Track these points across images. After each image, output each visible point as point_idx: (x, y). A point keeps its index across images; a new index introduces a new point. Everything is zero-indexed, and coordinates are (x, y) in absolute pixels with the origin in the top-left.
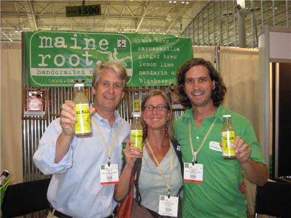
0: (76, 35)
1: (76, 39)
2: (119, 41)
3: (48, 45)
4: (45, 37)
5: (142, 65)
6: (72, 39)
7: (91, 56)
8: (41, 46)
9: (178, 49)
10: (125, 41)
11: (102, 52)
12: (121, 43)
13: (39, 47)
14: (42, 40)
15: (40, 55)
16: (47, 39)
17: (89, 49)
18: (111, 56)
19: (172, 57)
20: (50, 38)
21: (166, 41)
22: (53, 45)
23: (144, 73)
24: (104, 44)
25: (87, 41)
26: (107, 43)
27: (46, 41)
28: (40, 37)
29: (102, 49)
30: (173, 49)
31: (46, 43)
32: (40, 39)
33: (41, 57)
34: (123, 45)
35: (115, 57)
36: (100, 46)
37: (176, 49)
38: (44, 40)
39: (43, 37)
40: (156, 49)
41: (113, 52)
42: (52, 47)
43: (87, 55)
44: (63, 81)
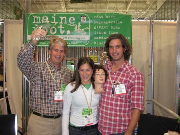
0: (55, 15)
1: (55, 17)
2: (82, 18)
3: (38, 21)
4: (36, 17)
5: (96, 33)
6: (53, 17)
7: (64, 27)
8: (34, 22)
9: (121, 23)
10: (85, 17)
11: (71, 25)
12: (83, 19)
13: (33, 22)
14: (35, 19)
15: (33, 28)
16: (37, 18)
17: (63, 23)
18: (76, 27)
19: (117, 27)
20: (40, 17)
21: (113, 17)
22: (41, 21)
23: (97, 38)
24: (72, 20)
25: (62, 18)
26: (74, 19)
27: (37, 19)
28: (34, 17)
29: (71, 23)
30: (118, 22)
31: (37, 20)
32: (34, 18)
33: (34, 29)
34: (84, 20)
35: (79, 28)
36: (70, 21)
37: (120, 22)
38: (36, 18)
39: (35, 16)
40: (106, 22)
41: (77, 25)
42: (41, 22)
43: (61, 27)
44: (46, 43)
